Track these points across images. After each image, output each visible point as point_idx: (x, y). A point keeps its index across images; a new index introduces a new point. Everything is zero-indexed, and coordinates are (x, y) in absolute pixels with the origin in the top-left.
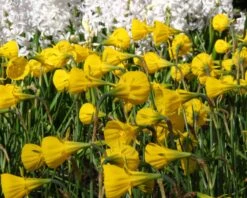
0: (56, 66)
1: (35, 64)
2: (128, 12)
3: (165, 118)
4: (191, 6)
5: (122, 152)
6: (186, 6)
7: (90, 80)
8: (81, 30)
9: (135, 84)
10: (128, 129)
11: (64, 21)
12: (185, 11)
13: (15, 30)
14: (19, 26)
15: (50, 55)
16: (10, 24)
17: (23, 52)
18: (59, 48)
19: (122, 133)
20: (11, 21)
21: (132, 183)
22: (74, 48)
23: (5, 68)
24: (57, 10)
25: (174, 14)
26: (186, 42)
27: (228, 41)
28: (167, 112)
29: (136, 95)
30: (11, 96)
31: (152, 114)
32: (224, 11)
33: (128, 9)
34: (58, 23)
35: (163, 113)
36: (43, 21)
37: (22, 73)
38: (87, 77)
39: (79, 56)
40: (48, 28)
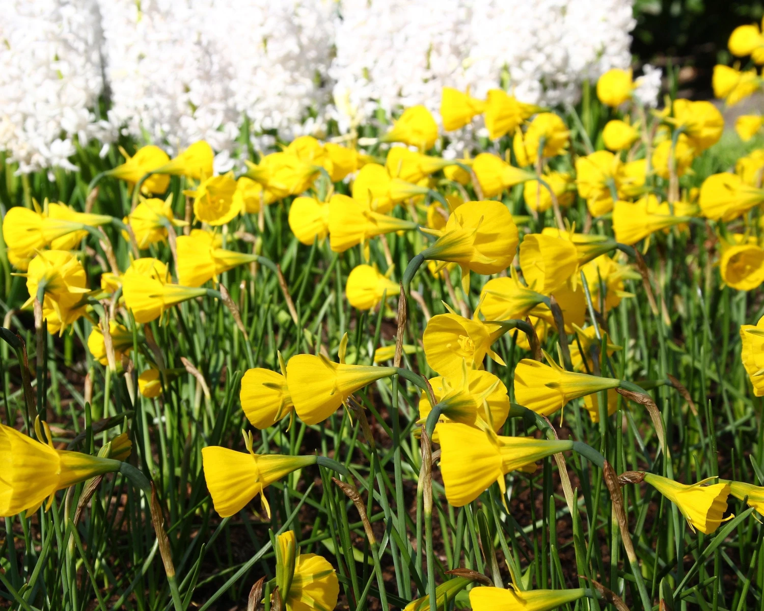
0: (292, 190)
1: (248, 187)
2: (428, 75)
3: (546, 300)
4: (549, 57)
5: (471, 387)
6: (540, 59)
7: (373, 220)
8: (331, 114)
9: (485, 229)
10: (479, 331)
11: (300, 98)
12: (538, 68)
13: (204, 119)
14: (213, 112)
15: (280, 168)
16: (195, 108)
17: (223, 163)
18: (298, 153)
19: (463, 341)
20: (196, 102)
21: (505, 465)
22: (326, 150)
23: (192, 200)
24: (286, 76)
25: (516, 73)
26: (556, 130)
27: (631, 123)
28: (547, 286)
29: (487, 254)
30: (207, 259)
31: (517, 292)
32: (613, 67)
33: (428, 67)
34: (287, 102)
35: (540, 288)
36: (258, 100)
37: (226, 209)
38: (365, 214)
39: (336, 168)
40: (268, 113)
